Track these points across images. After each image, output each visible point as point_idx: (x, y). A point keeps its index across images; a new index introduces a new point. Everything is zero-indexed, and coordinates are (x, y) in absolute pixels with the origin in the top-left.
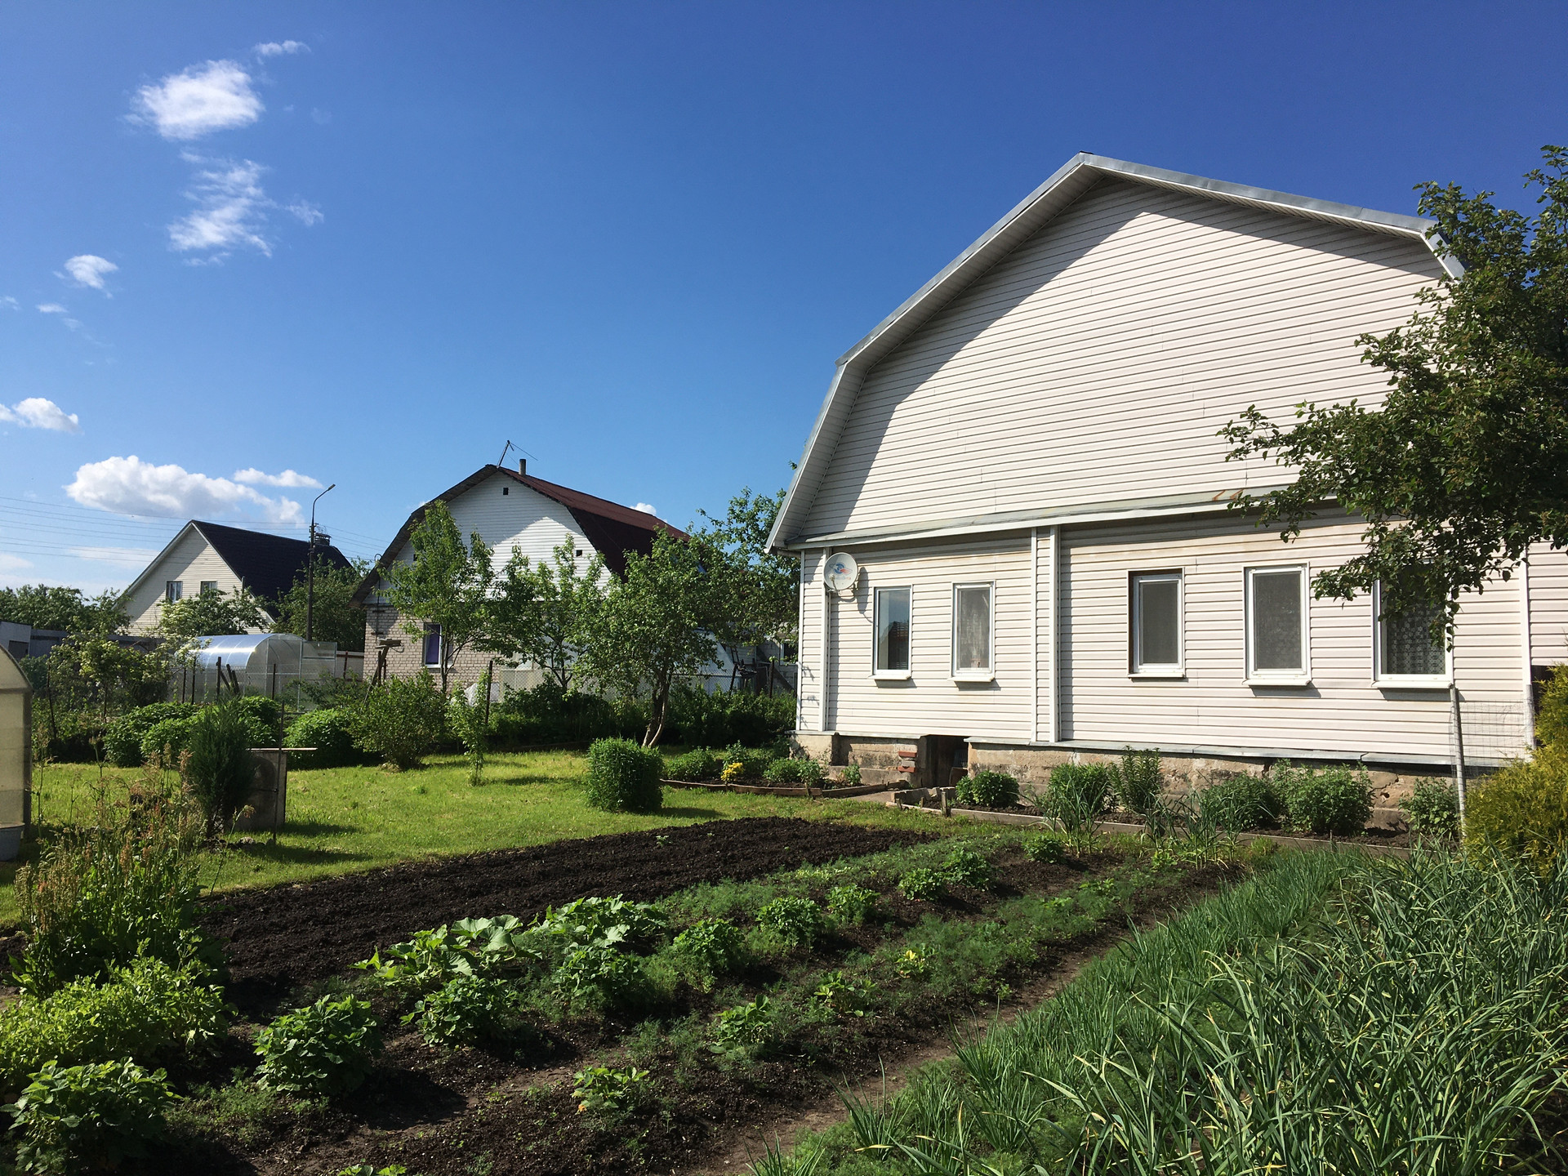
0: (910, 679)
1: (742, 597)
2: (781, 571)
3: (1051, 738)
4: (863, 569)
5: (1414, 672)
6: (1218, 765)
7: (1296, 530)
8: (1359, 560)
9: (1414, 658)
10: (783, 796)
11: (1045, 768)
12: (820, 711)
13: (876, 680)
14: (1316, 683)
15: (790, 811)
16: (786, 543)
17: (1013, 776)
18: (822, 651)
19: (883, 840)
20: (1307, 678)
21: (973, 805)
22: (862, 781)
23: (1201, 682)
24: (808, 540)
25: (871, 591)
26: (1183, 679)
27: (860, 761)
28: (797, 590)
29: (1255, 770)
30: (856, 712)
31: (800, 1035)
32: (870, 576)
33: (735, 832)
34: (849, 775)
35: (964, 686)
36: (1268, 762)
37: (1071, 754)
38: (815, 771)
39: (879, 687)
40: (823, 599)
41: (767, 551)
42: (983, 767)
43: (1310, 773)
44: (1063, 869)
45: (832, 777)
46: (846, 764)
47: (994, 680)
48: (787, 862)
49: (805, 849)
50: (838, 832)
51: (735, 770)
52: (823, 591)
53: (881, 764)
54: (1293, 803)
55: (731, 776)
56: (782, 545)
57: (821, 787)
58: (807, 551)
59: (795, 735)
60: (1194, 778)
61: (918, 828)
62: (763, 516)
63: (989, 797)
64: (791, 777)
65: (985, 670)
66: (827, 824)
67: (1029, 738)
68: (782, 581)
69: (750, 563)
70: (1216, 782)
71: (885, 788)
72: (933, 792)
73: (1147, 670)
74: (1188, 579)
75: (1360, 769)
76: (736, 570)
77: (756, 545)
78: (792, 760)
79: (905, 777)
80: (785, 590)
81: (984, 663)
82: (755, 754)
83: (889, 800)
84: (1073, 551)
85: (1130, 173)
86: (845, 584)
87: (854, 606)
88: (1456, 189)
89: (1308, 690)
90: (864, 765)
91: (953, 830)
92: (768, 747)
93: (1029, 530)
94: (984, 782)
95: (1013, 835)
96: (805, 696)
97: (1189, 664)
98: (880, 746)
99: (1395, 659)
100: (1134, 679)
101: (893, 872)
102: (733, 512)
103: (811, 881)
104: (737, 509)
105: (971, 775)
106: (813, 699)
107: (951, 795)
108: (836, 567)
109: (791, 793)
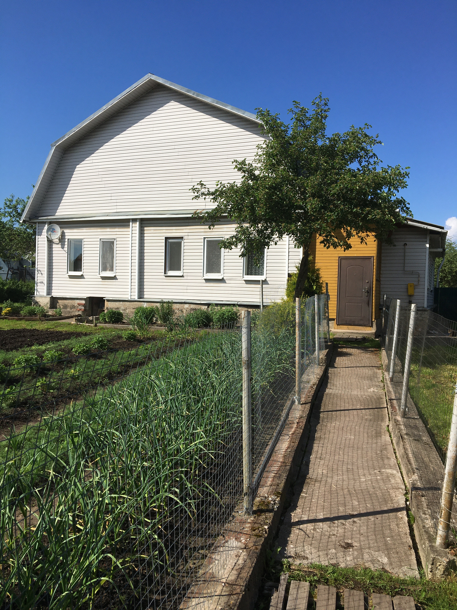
0: (82, 275)
1: (11, 240)
2: (28, 230)
3: (136, 298)
4: (63, 231)
5: (255, 275)
6: (193, 306)
7: (213, 225)
8: (233, 237)
9: (255, 270)
10: (29, 321)
11: (134, 308)
12: (45, 287)
13: (69, 276)
14: (225, 278)
15: (31, 326)
16: (30, 219)
17: (121, 311)
18: (46, 263)
19: (68, 335)
20: (222, 276)
21: (106, 322)
22: (62, 314)
23: (189, 278)
24: (39, 218)
25: (66, 240)
26: (182, 276)
27: (62, 307)
28: (35, 238)
29: (204, 308)
30: (60, 288)
31: (28, 399)
32: (66, 234)
33: (7, 334)
34: (57, 312)
35: (104, 278)
36: (208, 305)
37: (143, 303)
38: (43, 311)
39: (70, 278)
40: (46, 242)
41: (21, 222)
42: (111, 308)
43: (221, 308)
44: (136, 343)
45: (50, 313)
46: (56, 308)
47: (115, 276)
48: (28, 344)
49: (37, 340)
50: (51, 333)
51: (8, 311)
52: (46, 239)
53: (70, 308)
54: (215, 318)
55: (6, 313)
56: (28, 219)
57: (45, 317)
58: (39, 223)
59: (34, 297)
60: (185, 311)
61: (84, 331)
62: (20, 207)
63: (112, 319)
64: (32, 313)
65: (112, 272)
66: (46, 331)
67: (128, 297)
68: (29, 235)
69: (14, 226)
70: (192, 312)
71: (72, 317)
72: (91, 318)
73: (170, 273)
74: (185, 241)
75: (236, 307)
76: (8, 229)
77: (17, 219)
78: (33, 307)
79: (80, 313)
80: (30, 238)
81: (112, 270)
82: (16, 305)
83: (73, 321)
84: (145, 228)
85: (168, 84)
86: (55, 237)
87: (60, 246)
88: (268, 111)
89: (222, 281)
90: (63, 308)
91: (97, 331)
92: (23, 302)
93: (129, 219)
94: (110, 314)
95: (120, 332)
96: (38, 281)
97: (185, 271)
98: (70, 301)
99: (250, 270)
100: (166, 276)
101: (71, 346)
102: (6, 204)
103: (37, 350)
104: (8, 203)
105: (106, 312)
106: (42, 283)
107: (97, 319)
108: (52, 230)
109: (32, 319)
